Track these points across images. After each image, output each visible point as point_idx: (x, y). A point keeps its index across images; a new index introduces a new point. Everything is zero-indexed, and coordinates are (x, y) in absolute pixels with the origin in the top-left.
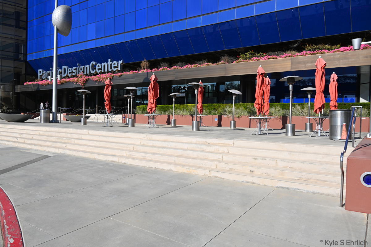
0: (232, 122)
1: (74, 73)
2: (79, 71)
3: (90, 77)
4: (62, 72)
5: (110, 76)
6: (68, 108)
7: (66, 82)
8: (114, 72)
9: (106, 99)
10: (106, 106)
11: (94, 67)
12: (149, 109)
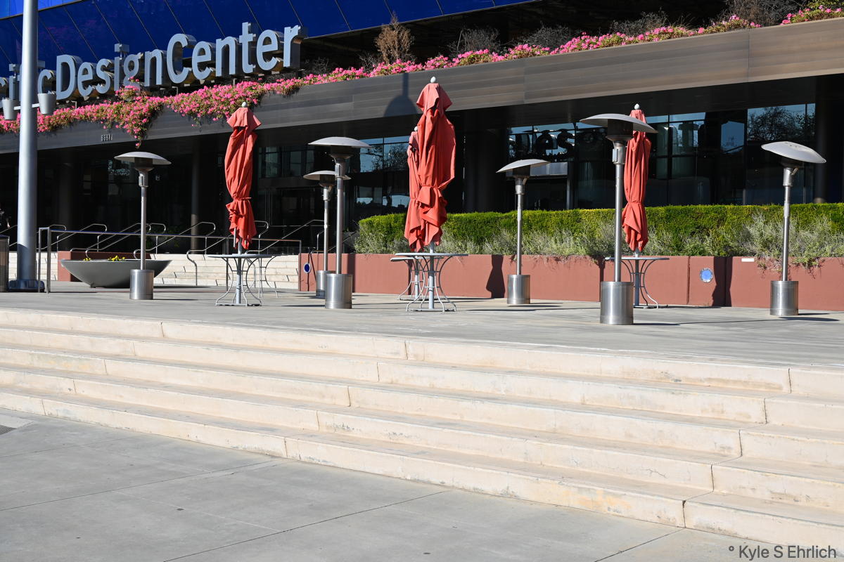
0: (781, 285)
1: (103, 82)
2: (122, 76)
3: (167, 100)
4: (54, 82)
5: (249, 93)
6: (78, 230)
7: (70, 123)
8: (267, 76)
9: (233, 189)
10: (233, 220)
11: (183, 58)
12: (412, 231)
